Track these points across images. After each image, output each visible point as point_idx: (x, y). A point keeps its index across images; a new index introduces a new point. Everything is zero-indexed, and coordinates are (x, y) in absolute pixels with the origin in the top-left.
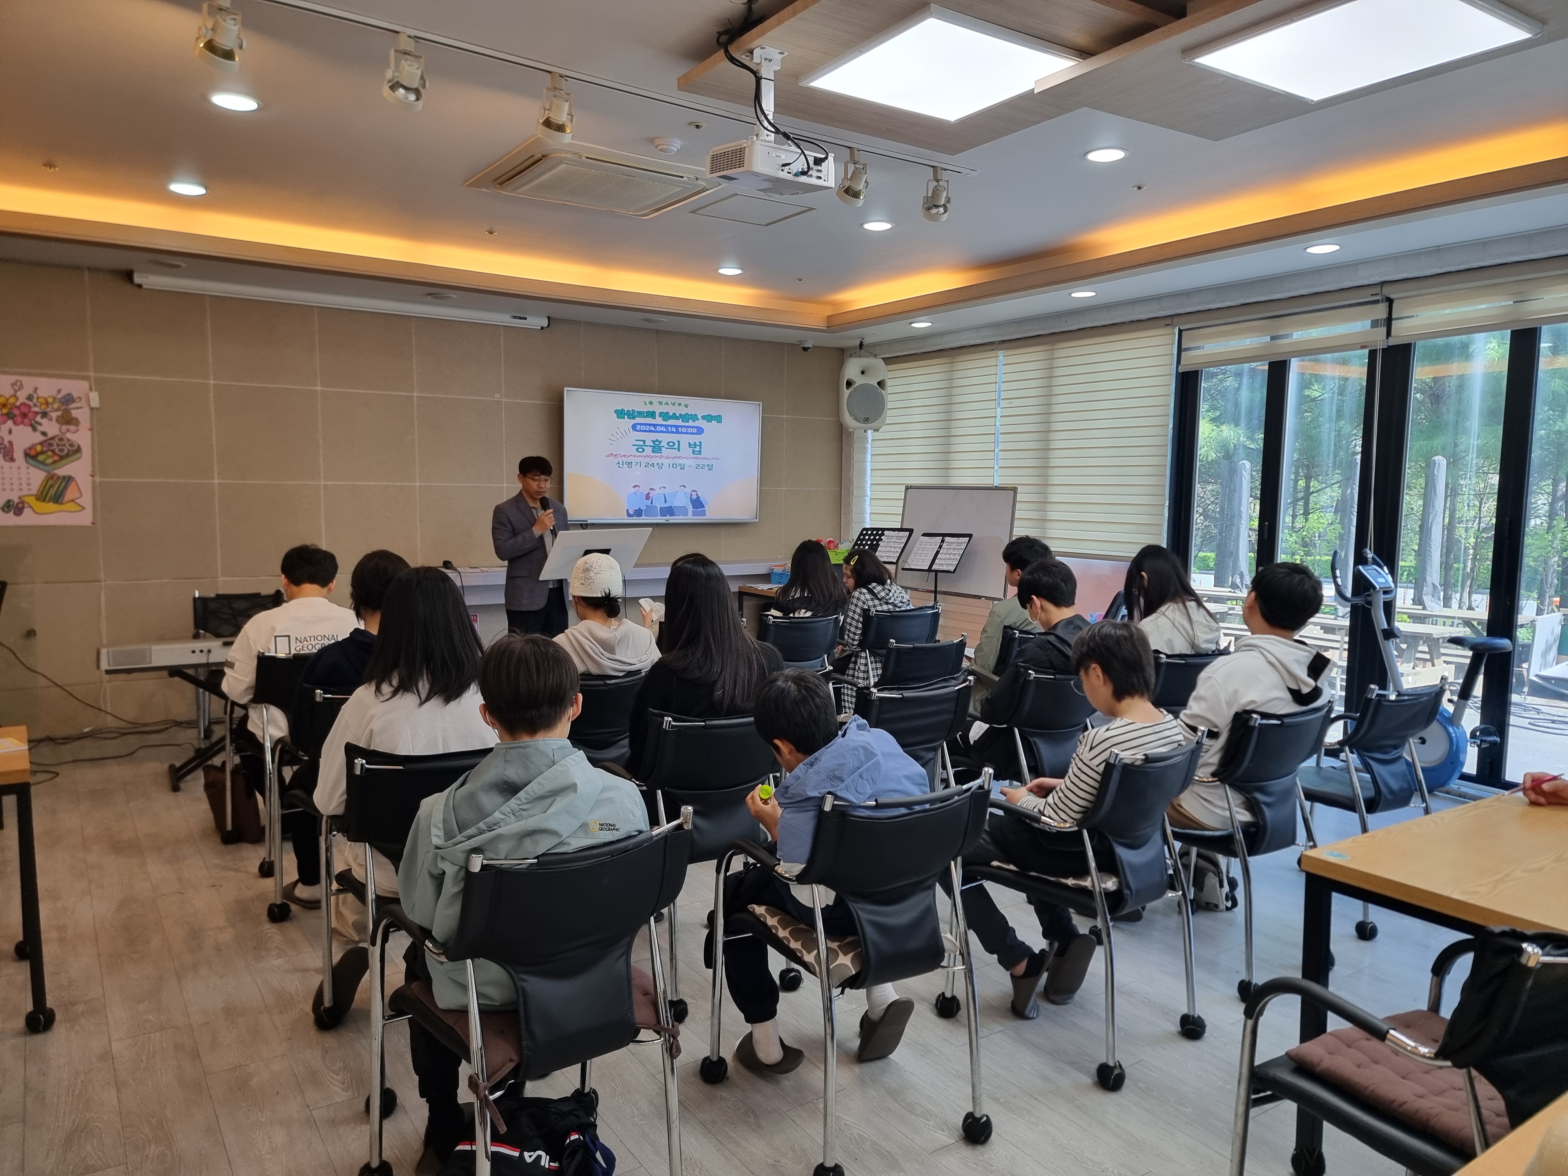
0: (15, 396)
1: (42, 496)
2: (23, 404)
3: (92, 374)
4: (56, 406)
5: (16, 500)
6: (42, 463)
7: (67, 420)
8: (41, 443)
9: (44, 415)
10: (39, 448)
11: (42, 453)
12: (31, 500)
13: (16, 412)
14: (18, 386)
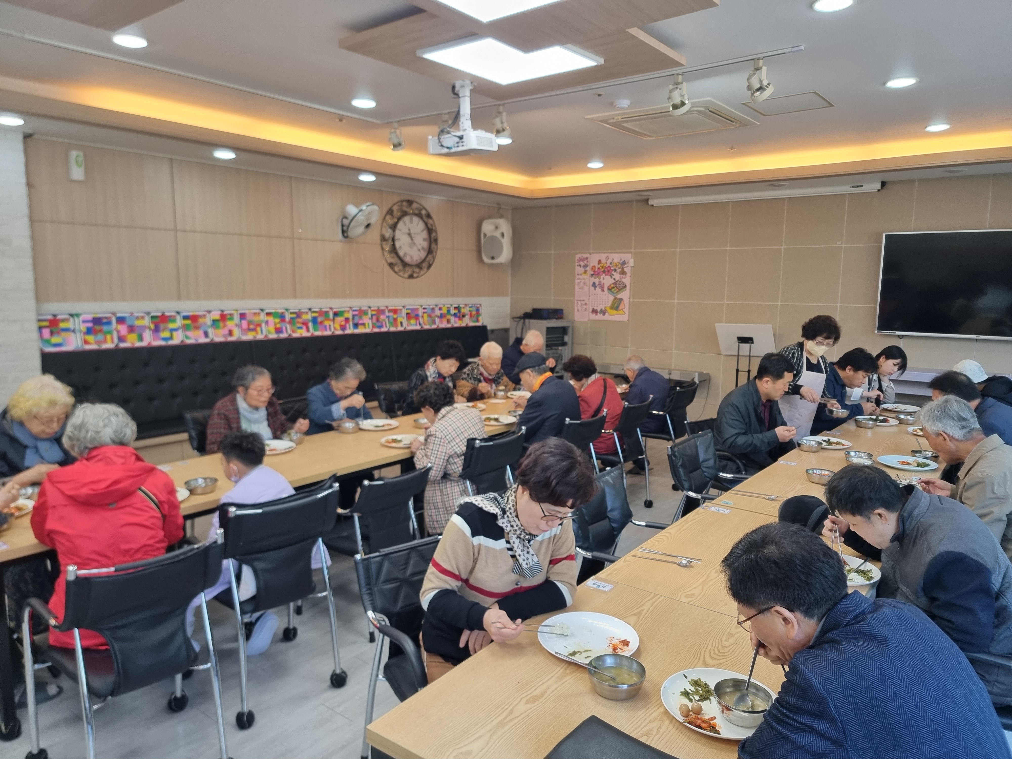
0: (606, 263)
1: (612, 308)
2: (609, 266)
3: (633, 251)
4: (619, 266)
5: (604, 309)
6: (613, 292)
7: (623, 273)
8: (613, 284)
9: (615, 270)
10: (612, 286)
11: (613, 288)
12: (608, 309)
13: (606, 270)
14: (607, 258)
